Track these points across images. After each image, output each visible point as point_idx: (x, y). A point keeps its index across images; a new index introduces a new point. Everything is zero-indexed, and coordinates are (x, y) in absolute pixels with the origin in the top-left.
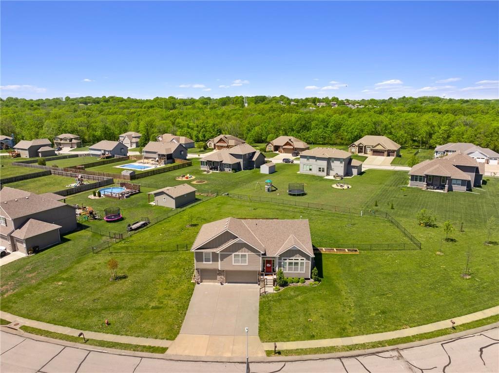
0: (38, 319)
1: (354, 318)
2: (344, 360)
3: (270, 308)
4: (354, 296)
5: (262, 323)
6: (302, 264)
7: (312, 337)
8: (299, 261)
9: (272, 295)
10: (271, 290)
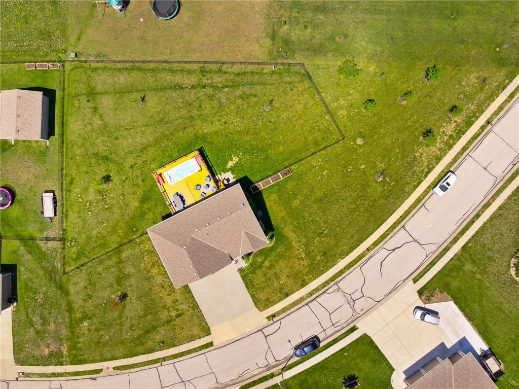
1: (308, 269)
2: (310, 304)
5: (253, 296)
7: (287, 295)
9: (248, 268)
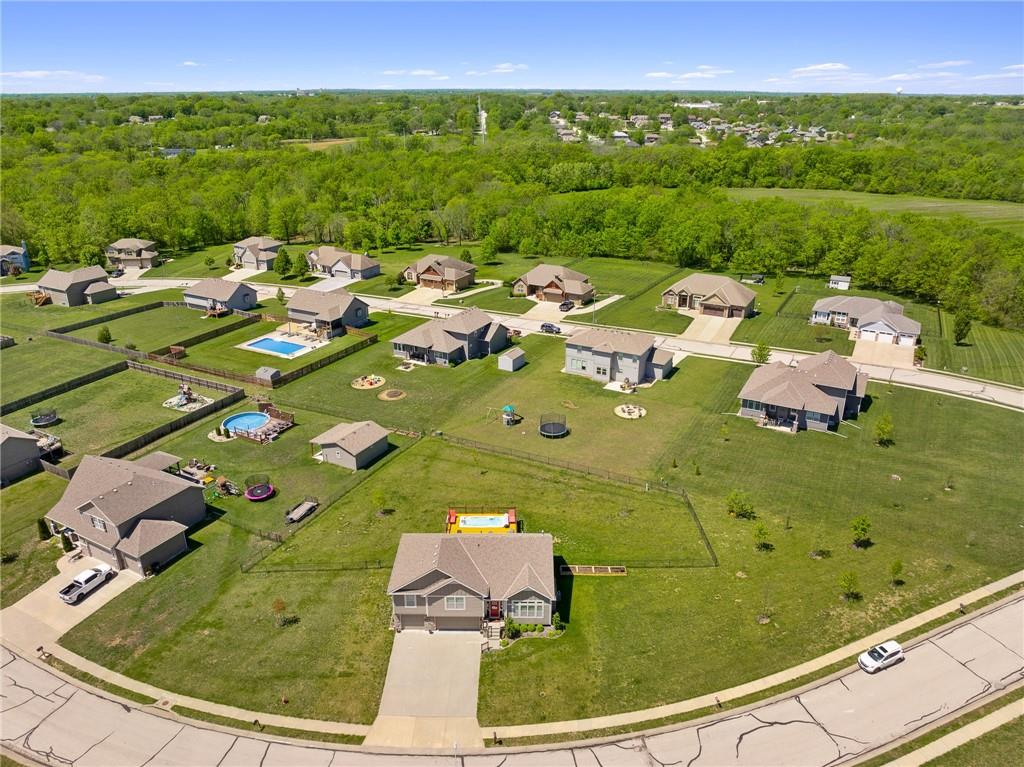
0: (191, 694)
1: (598, 691)
2: (576, 752)
3: (493, 675)
4: (605, 655)
5: (481, 697)
6: (539, 608)
7: (543, 719)
8: (536, 605)
9: (499, 653)
10: (496, 644)
